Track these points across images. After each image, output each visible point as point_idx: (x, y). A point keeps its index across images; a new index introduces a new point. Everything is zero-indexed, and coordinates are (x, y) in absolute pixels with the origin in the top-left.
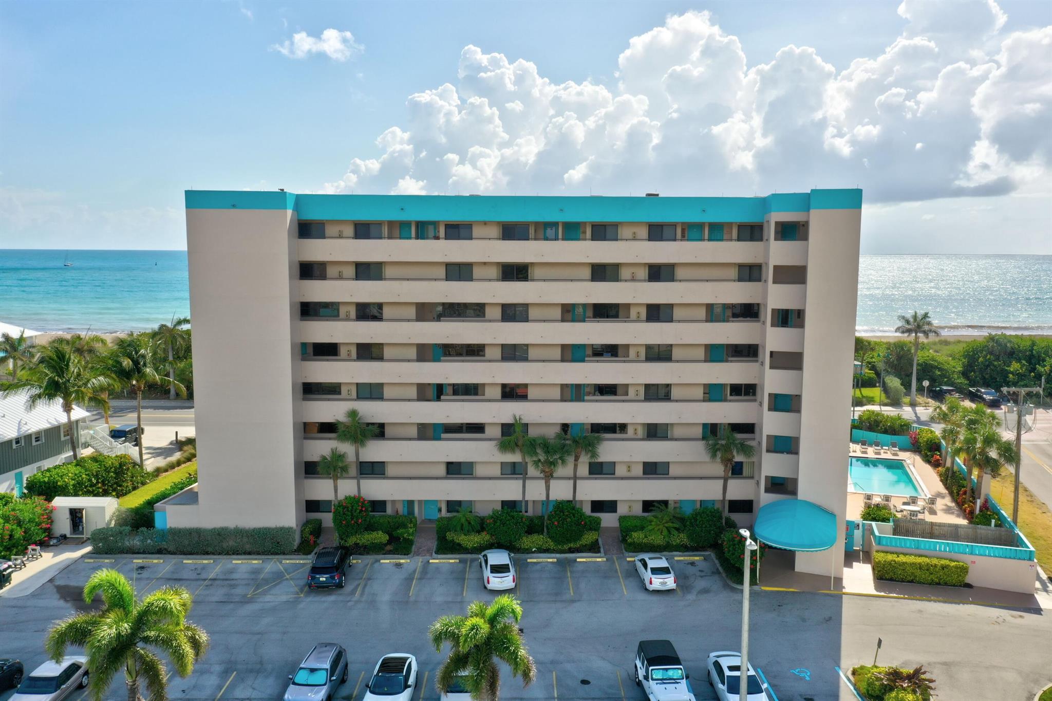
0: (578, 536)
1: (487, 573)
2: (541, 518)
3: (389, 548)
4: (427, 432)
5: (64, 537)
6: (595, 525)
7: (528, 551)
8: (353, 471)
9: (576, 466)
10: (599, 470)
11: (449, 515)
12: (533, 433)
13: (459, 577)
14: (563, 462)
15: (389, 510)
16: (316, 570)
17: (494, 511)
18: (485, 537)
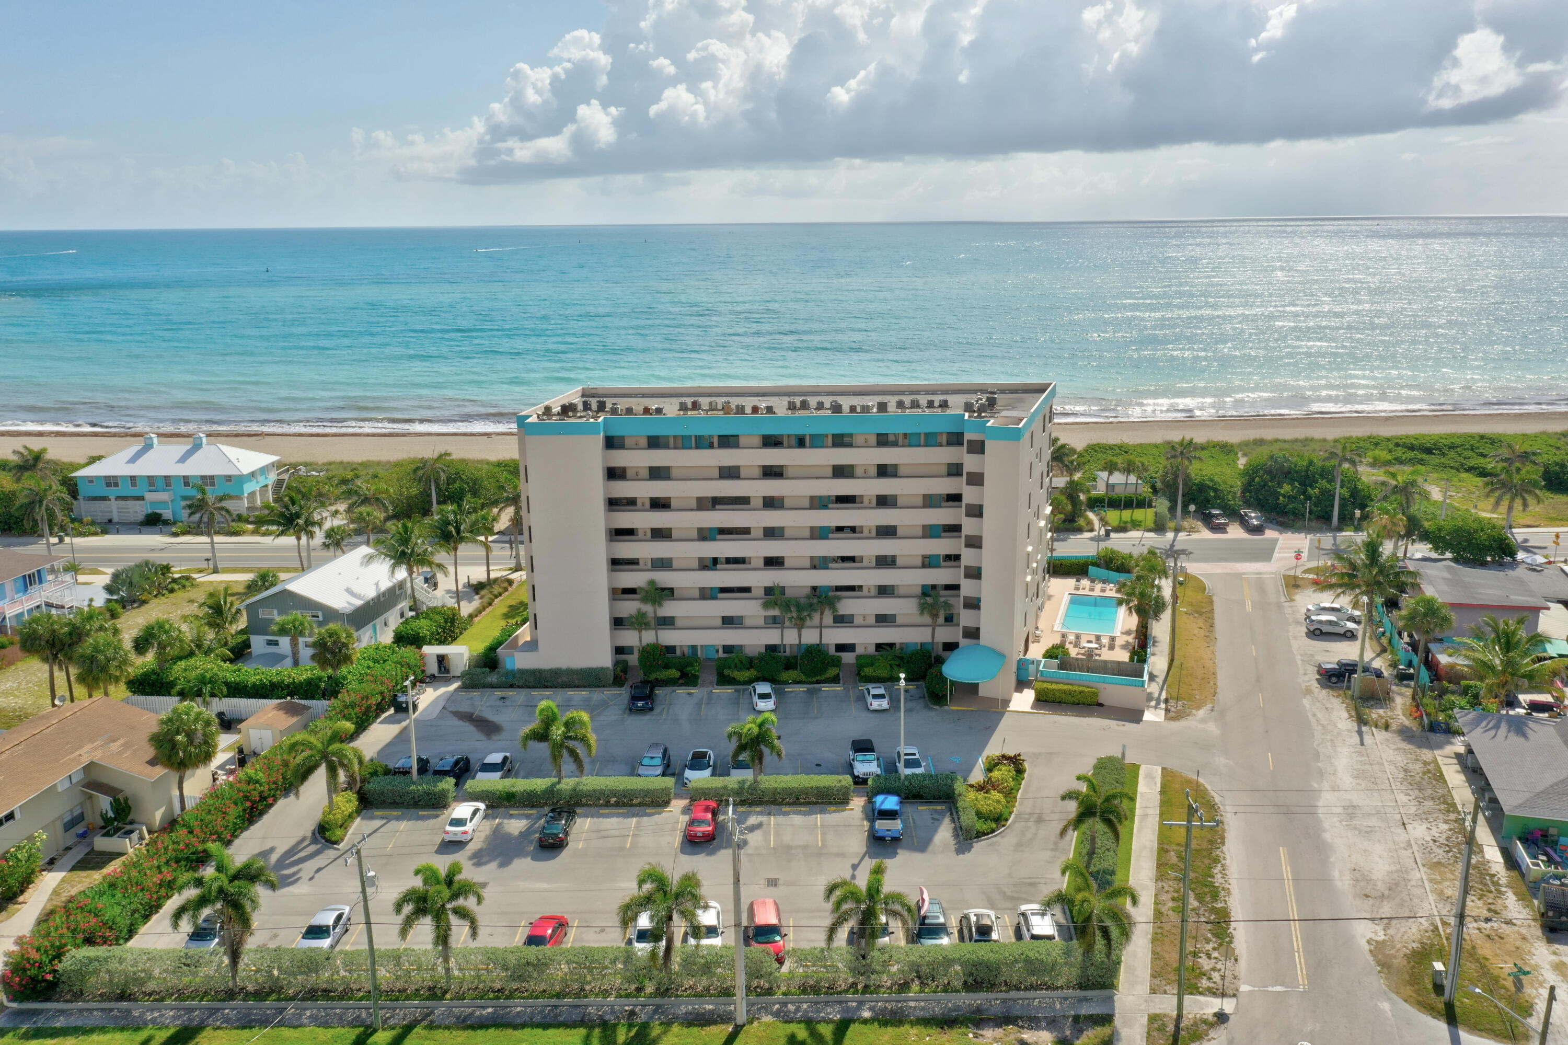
0: (823, 670)
1: (756, 699)
2: (796, 657)
3: (681, 681)
4: (707, 594)
5: (433, 676)
6: (836, 662)
7: (786, 683)
8: (653, 624)
9: (821, 619)
10: (842, 620)
11: (725, 655)
12: (789, 594)
13: (736, 703)
14: (811, 618)
15: (678, 652)
16: (634, 698)
17: (760, 653)
18: (753, 673)
